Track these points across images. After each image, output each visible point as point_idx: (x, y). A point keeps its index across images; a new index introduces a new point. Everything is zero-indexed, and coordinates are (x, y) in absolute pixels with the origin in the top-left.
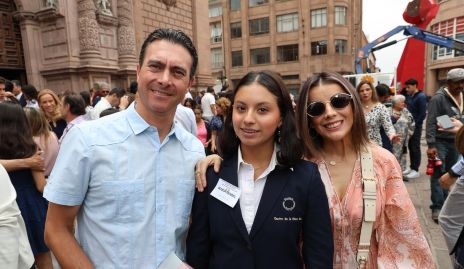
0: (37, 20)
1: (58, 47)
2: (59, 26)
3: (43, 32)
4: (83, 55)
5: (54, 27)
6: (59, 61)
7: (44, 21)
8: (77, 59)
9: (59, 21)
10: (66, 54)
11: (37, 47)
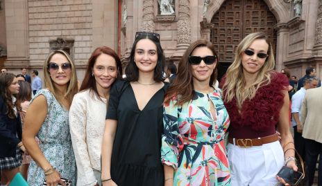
0: (288, 28)
1: (298, 44)
2: (300, 29)
3: (291, 35)
4: (315, 49)
5: (297, 30)
6: (297, 54)
7: (292, 27)
8: (310, 52)
9: (302, 25)
10: (301, 48)
11: (285, 46)
